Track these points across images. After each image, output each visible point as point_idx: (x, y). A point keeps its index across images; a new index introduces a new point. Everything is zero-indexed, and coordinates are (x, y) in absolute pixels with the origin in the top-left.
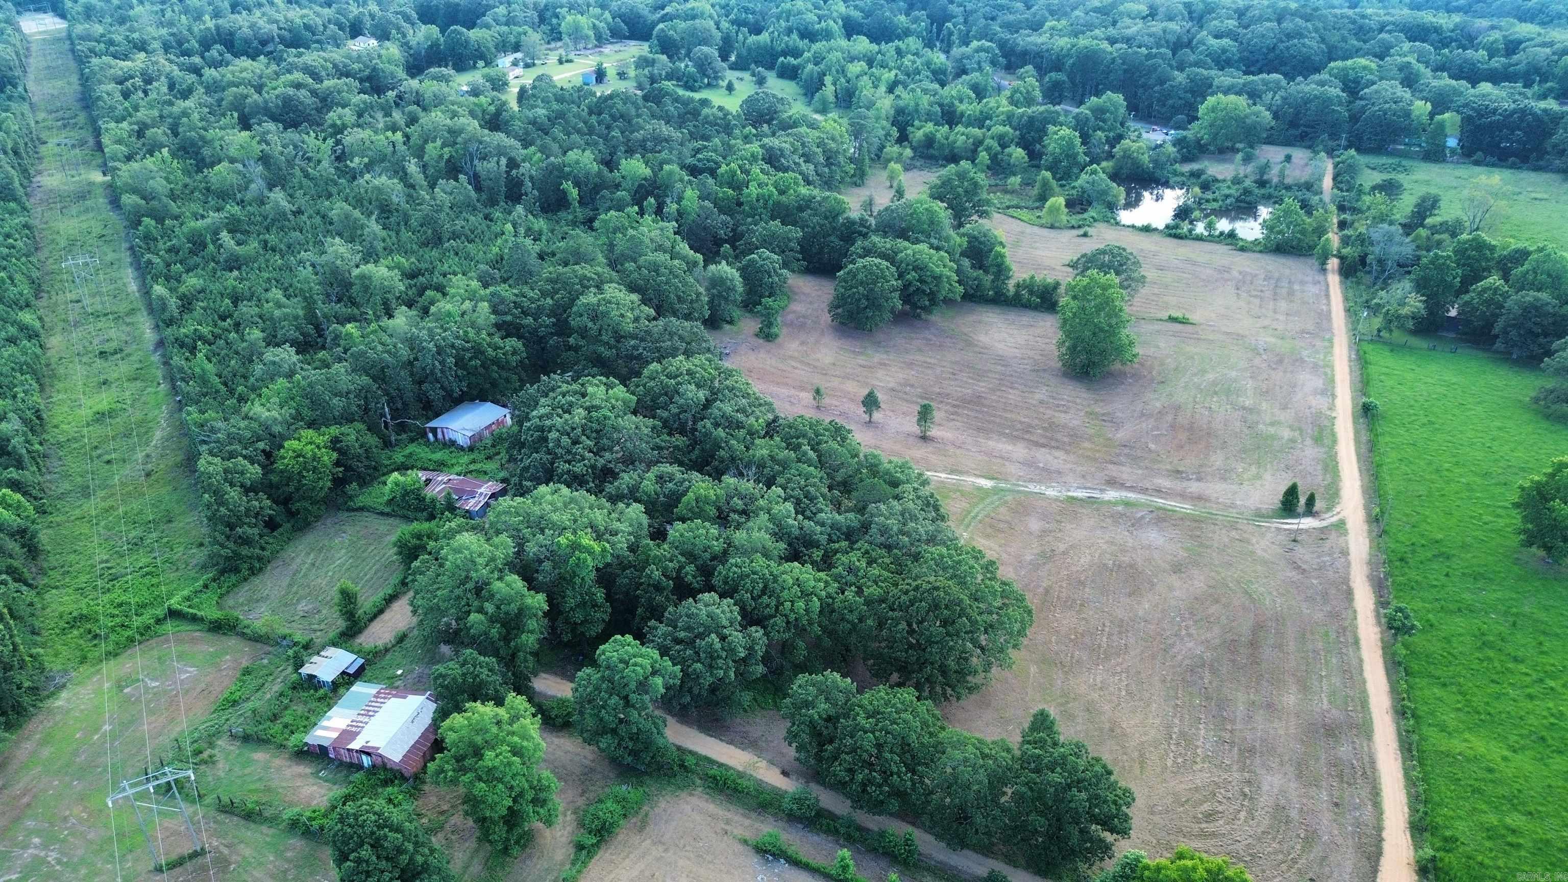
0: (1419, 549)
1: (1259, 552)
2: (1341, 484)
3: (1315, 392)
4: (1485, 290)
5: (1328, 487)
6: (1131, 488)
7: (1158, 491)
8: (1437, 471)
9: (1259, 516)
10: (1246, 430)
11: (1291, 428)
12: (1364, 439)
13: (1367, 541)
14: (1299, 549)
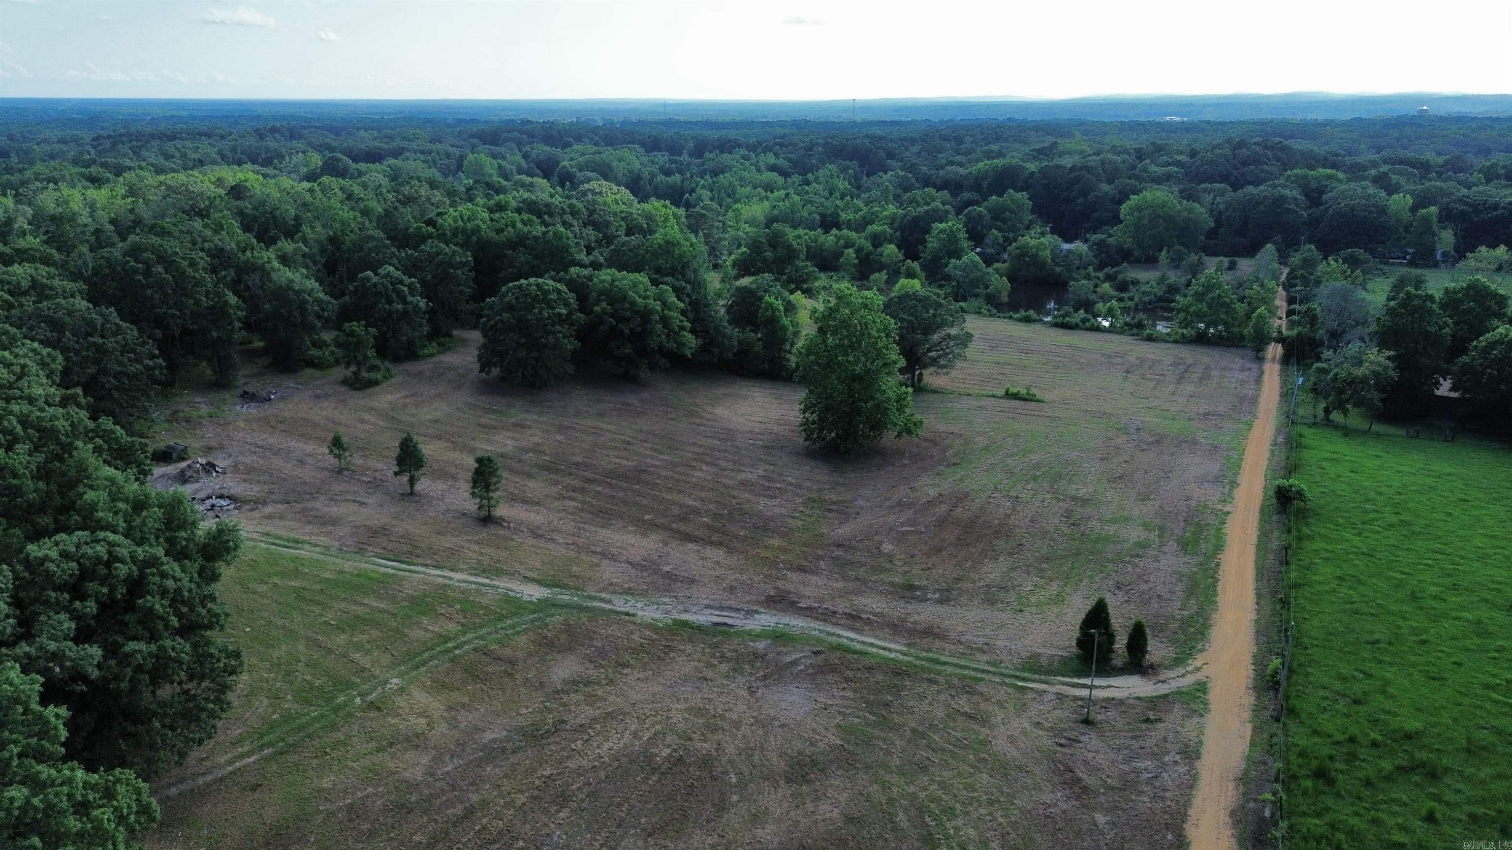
0: (1363, 752)
1: (1000, 744)
2: (1215, 616)
3: (1201, 481)
4: (1493, 345)
5: (1186, 623)
6: (808, 612)
7: (854, 619)
8: (1414, 597)
9: (1031, 670)
10: (1065, 529)
11: (1147, 527)
12: (1275, 545)
13: (1249, 727)
14: (1091, 740)
